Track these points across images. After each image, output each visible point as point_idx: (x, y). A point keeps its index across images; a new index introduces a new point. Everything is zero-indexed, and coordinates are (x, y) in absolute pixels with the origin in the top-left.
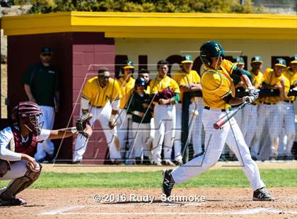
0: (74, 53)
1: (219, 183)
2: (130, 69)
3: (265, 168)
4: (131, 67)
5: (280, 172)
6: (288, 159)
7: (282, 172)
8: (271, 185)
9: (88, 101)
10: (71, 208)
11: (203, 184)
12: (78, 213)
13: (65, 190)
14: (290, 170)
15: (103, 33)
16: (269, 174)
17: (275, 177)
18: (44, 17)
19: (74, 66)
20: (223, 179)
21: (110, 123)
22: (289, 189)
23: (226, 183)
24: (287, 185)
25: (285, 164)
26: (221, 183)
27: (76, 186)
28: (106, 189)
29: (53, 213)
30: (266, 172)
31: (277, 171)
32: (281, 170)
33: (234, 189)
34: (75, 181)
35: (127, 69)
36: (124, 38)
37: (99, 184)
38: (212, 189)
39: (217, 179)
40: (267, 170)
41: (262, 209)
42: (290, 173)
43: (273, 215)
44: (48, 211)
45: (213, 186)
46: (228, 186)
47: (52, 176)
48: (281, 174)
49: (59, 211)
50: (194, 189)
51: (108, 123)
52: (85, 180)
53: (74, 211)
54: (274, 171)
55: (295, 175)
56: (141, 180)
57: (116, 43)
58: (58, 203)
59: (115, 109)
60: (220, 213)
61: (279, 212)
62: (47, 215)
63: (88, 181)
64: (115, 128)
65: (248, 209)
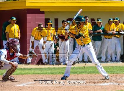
0: (27, 17)
1: (90, 72)
2: (50, 24)
3: (109, 66)
4: (51, 23)
5: (116, 67)
6: (118, 62)
7: (117, 67)
8: (113, 73)
9: (34, 38)
10: (29, 83)
11: (83, 73)
12: (32, 85)
13: (26, 75)
14: (120, 66)
15: (40, 9)
16: (111, 68)
17: (114, 70)
18: (14, 3)
19: (27, 23)
20: (91, 71)
21: (43, 47)
22: (121, 74)
23: (93, 72)
24: (120, 73)
25: (117, 64)
26: (91, 72)
27: (29, 74)
28: (43, 75)
29: (22, 85)
30: (110, 67)
31: (114, 67)
32: (116, 66)
33: (97, 74)
34: (29, 71)
35: (49, 24)
36: (48, 11)
37: (39, 73)
38: (88, 75)
39: (89, 71)
40: (110, 66)
41: (110, 83)
42: (120, 68)
43: (115, 85)
44: (19, 84)
45: (88, 74)
46: (95, 73)
47: (19, 70)
48: (116, 68)
49: (24, 84)
50: (80, 75)
51: (42, 47)
52: (33, 71)
53: (30, 84)
54: (113, 67)
55: (122, 68)
56: (57, 71)
57: (45, 13)
58: (23, 81)
59: (45, 41)
60: (93, 85)
61: (118, 84)
62: (20, 86)
63: (35, 72)
64: (45, 49)
65: (104, 83)
